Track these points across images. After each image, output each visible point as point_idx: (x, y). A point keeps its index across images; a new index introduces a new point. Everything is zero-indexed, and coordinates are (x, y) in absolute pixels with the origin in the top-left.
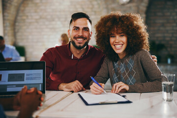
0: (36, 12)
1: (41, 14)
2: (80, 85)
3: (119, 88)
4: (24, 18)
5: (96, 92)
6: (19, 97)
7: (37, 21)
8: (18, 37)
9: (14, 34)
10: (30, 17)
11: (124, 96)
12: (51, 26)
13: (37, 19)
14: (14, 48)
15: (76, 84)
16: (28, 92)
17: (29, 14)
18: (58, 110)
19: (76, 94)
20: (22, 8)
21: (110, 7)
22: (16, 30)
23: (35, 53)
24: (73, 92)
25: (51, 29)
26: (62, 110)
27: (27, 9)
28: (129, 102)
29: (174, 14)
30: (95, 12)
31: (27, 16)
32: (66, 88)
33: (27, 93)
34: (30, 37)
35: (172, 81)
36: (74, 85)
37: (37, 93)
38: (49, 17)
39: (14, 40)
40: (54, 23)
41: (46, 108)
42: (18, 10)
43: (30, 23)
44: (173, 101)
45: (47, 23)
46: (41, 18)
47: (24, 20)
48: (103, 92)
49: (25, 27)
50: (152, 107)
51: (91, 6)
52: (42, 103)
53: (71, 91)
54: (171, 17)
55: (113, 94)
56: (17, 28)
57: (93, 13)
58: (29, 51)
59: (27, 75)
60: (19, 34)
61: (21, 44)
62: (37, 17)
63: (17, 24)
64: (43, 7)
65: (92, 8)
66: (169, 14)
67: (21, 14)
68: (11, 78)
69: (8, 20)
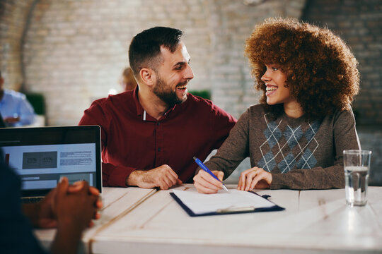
0: (67, 20)
1: (78, 24)
2: (173, 175)
3: (253, 179)
4: (43, 33)
5: (207, 190)
6: (52, 201)
7: (70, 40)
8: (30, 74)
9: (22, 69)
10: (54, 32)
11: (266, 197)
12: (99, 51)
13: (69, 36)
14: (23, 97)
15: (164, 172)
16: (71, 189)
17: (52, 25)
18: (134, 228)
19: (164, 194)
20: (37, 13)
21: (225, 9)
22: (26, 60)
23: (67, 108)
24: (158, 189)
25: (99, 56)
26: (142, 227)
27: (49, 14)
28: (277, 208)
29: (358, 24)
30: (194, 20)
31: (49, 30)
32: (143, 180)
33: (68, 193)
34: (56, 74)
35: (366, 165)
36: (160, 175)
37: (90, 193)
38: (95, 31)
39: (21, 80)
40: (105, 43)
41: (106, 222)
42: (28, 18)
43: (55, 44)
44: (367, 207)
45: (91, 44)
46: (78, 33)
47: (42, 37)
48: (222, 188)
49: (43, 53)
50: (326, 218)
51: (184, 8)
52: (99, 213)
53: (155, 188)
54: (353, 32)
55: (242, 192)
56: (27, 54)
57: (189, 23)
58: (52, 103)
59: (63, 154)
60: (31, 68)
61: (36, 89)
62: (71, 32)
63: (27, 46)
64: (82, 11)
65: (186, 13)
66: (347, 24)
67: (34, 26)
68: (30, 160)
69: (7, 37)
